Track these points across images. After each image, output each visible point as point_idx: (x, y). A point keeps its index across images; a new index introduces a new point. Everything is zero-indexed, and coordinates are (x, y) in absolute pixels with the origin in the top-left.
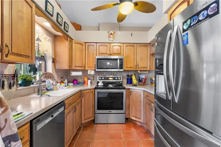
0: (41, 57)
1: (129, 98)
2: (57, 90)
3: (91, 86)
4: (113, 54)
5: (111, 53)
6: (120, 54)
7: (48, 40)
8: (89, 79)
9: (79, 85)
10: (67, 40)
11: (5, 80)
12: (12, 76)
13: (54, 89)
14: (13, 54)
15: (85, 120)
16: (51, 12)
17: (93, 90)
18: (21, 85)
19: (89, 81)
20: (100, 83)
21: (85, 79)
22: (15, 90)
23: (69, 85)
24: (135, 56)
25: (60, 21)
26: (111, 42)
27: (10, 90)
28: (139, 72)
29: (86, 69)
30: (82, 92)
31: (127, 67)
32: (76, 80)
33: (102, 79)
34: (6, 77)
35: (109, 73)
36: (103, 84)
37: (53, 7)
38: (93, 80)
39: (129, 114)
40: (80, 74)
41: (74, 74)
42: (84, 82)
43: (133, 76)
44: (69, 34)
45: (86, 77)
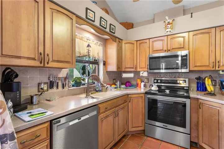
0: (94, 61)
1: (197, 112)
2: (105, 92)
3: (144, 89)
4: (173, 49)
5: (169, 48)
6: (183, 48)
7: (99, 45)
8: (142, 81)
9: (131, 88)
10: (116, 42)
11: (59, 82)
12: (65, 79)
13: (103, 91)
14: (54, 61)
15: (132, 128)
16: (93, 18)
17: (143, 95)
18: (73, 86)
19: (143, 84)
20: (154, 87)
21: (138, 82)
22: (67, 90)
23: (121, 87)
24: (213, 48)
25: (104, 24)
26: (169, 33)
27: (64, 90)
28: (221, 73)
29: (138, 70)
30: (129, 96)
31: (196, 66)
32: (129, 82)
33: (157, 82)
34: (59, 79)
35: (169, 74)
36: (157, 89)
37: (94, 13)
38: (148, 83)
39: (198, 137)
40: (131, 75)
41: (125, 75)
42: (137, 85)
43: (207, 79)
44: (115, 35)
45: (139, 79)
